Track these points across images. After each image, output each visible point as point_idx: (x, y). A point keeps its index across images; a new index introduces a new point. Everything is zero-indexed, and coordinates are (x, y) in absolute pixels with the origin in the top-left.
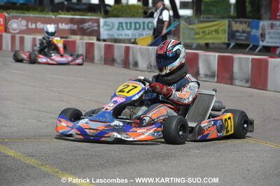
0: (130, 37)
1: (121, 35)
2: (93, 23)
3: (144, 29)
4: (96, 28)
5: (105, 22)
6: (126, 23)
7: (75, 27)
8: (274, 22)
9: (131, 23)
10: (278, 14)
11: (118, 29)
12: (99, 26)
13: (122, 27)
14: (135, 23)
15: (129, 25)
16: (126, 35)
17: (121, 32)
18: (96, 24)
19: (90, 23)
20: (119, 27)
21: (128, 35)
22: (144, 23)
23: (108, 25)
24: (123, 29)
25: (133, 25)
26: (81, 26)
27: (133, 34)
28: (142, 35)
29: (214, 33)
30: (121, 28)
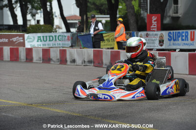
0: (47, 46)
1: (40, 45)
2: (19, 37)
3: (56, 40)
4: (22, 41)
5: (28, 36)
6: (43, 37)
7: (6, 40)
8: (149, 33)
9: (46, 37)
10: (152, 27)
11: (38, 41)
12: (24, 39)
13: (40, 39)
14: (50, 36)
15: (45, 38)
16: (43, 45)
17: (39, 43)
18: (22, 38)
19: (18, 37)
20: (38, 39)
21: (45, 45)
22: (55, 36)
23: (31, 38)
24: (41, 41)
25: (48, 38)
26: (11, 40)
27: (48, 44)
28: (55, 44)
29: (106, 41)
30: (39, 41)
